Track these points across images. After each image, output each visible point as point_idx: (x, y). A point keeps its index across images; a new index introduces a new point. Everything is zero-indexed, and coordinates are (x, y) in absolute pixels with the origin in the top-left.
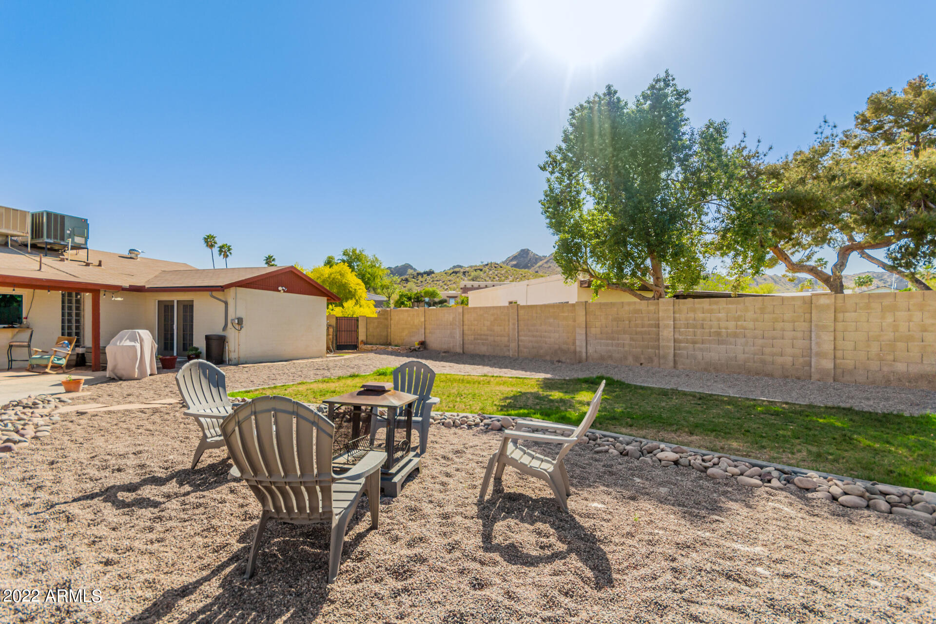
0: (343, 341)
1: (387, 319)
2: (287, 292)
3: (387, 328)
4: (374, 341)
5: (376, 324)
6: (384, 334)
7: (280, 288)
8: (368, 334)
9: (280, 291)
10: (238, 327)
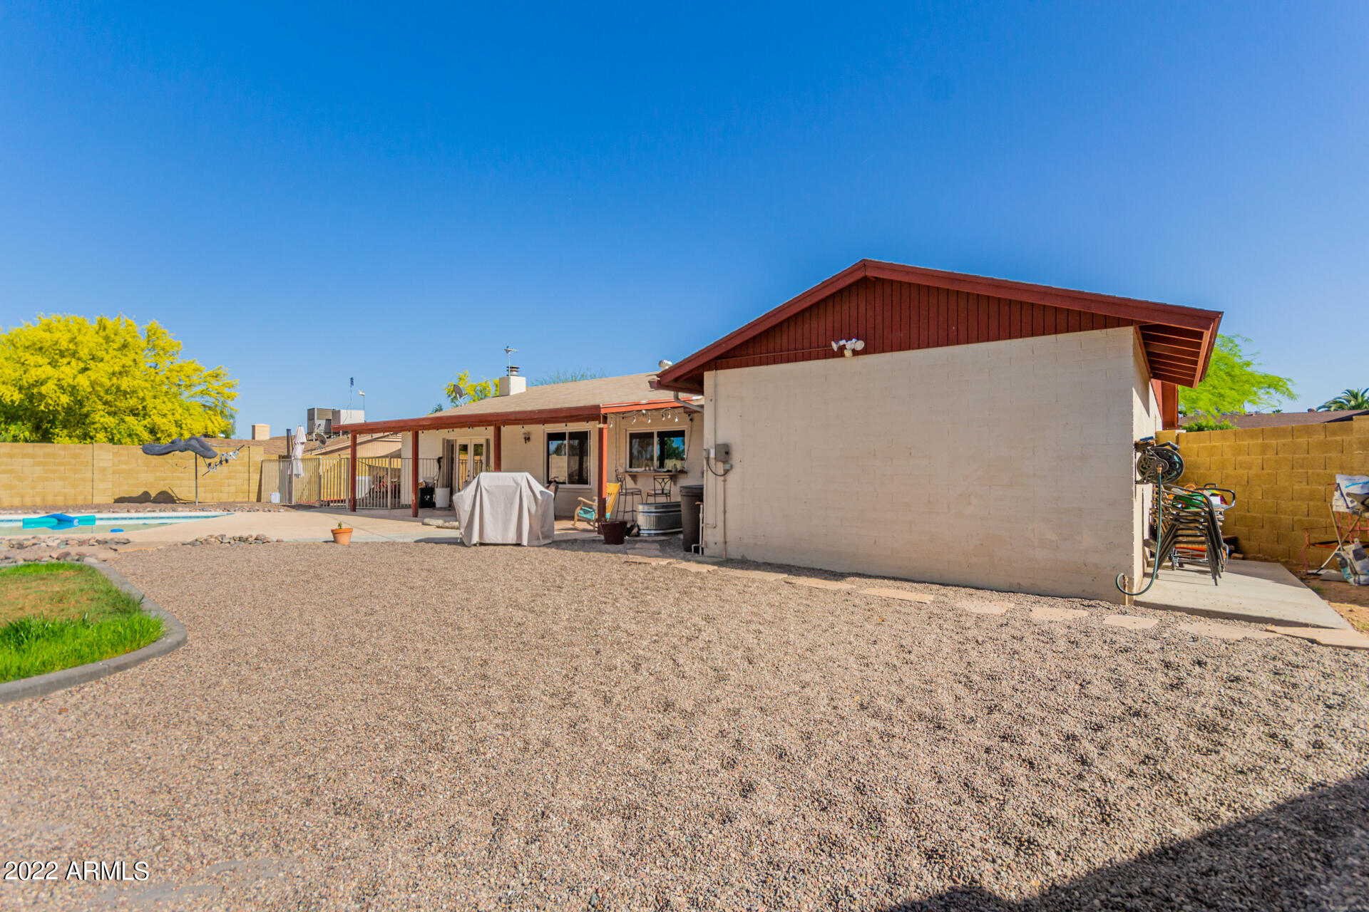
2: (870, 350)
9: (840, 353)
10: (720, 468)
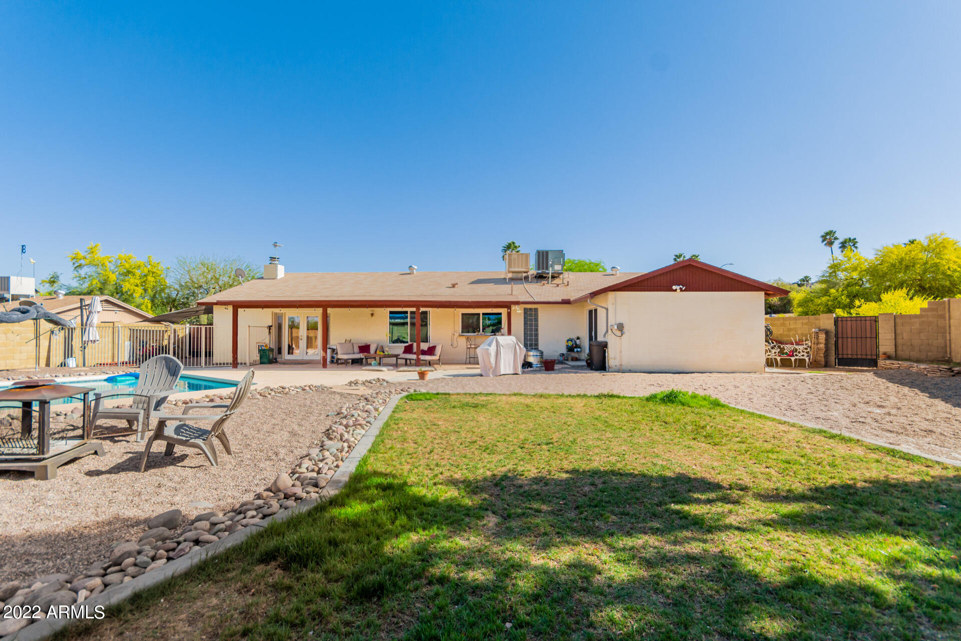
0: (849, 351)
1: (943, 317)
2: (685, 290)
3: (945, 332)
4: (914, 354)
5: (917, 326)
6: (941, 341)
7: (674, 288)
8: (900, 341)
9: (676, 290)
10: (619, 333)
